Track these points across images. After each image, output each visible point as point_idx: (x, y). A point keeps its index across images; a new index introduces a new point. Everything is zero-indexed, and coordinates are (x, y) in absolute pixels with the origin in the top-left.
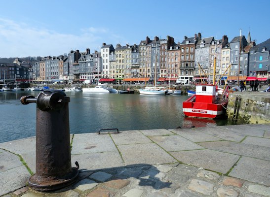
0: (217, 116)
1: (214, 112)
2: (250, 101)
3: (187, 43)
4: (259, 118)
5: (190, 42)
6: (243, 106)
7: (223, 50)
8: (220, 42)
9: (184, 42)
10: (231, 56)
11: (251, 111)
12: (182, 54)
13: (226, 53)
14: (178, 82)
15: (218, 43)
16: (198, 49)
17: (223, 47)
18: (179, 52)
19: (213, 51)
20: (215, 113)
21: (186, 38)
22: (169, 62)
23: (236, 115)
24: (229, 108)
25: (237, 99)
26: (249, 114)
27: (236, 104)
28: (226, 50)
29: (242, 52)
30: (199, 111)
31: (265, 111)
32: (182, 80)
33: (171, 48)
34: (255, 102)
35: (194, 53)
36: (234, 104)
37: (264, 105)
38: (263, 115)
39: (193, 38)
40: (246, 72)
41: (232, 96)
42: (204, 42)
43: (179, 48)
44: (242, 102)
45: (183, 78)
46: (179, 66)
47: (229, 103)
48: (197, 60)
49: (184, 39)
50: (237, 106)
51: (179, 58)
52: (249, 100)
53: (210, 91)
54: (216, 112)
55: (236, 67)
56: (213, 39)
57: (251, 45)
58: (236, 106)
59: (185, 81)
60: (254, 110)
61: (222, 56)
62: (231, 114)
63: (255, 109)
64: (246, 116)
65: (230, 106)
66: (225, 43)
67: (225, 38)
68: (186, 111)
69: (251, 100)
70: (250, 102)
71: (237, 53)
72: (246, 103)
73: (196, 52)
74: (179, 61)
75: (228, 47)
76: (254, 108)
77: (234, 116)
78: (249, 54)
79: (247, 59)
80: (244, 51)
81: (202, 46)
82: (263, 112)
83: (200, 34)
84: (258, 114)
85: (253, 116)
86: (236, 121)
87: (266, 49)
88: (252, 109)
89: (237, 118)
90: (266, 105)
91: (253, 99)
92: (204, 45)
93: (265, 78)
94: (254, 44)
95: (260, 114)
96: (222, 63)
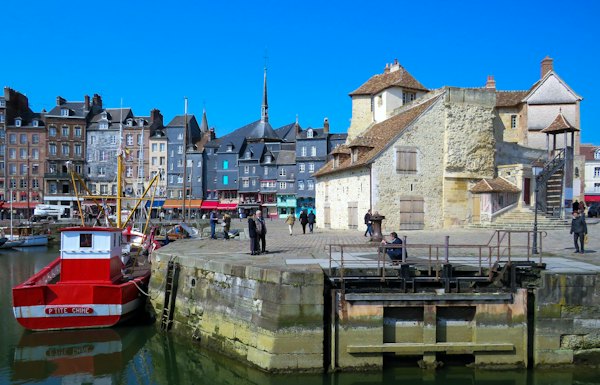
0: (122, 316)
1: (113, 306)
2: (199, 272)
3: (65, 114)
4: (220, 317)
5: (71, 113)
6: (185, 286)
7: (151, 142)
8: (145, 123)
9: (56, 111)
10: (169, 155)
11: (202, 300)
12: (51, 141)
13: (158, 150)
14: (38, 211)
15: (141, 124)
16: (93, 133)
17: (152, 135)
18: (42, 136)
19: (129, 142)
20: (116, 310)
21: (62, 101)
22: (14, 157)
23: (168, 310)
24: (153, 291)
25: (170, 268)
26: (200, 308)
27: (169, 280)
28: (158, 142)
29: (191, 150)
30: (69, 310)
31: (233, 298)
32: (53, 207)
33: (18, 123)
34: (211, 275)
35: (83, 142)
36: (164, 280)
37: (230, 282)
38: (228, 310)
39: (81, 105)
40: (198, 191)
41: (158, 259)
42: (109, 117)
43: (41, 124)
44: (181, 274)
45: (54, 203)
46: (42, 172)
47: (153, 276)
48: (92, 160)
49: (56, 104)
50: (172, 287)
51: (43, 151)
52: (197, 270)
53: (102, 246)
54: (120, 306)
55: (180, 180)
56: (130, 115)
57: (207, 136)
58: (169, 287)
59: (61, 209)
60: (209, 296)
61: (151, 155)
62: (158, 306)
63: (212, 293)
64: (193, 311)
65: (155, 287)
66: (156, 126)
67: (157, 114)
68: (25, 315)
69: (203, 271)
70: (200, 274)
71: (181, 150)
72: (191, 278)
73: (89, 139)
74: (44, 159)
75: (163, 135)
76: (208, 291)
77: (165, 312)
78: (204, 154)
79: (200, 165)
80: (195, 148)
81: (103, 127)
82: (230, 301)
83: (98, 98)
84: (218, 308)
85: (208, 311)
86: (171, 324)
87: (233, 148)
88: (205, 295)
89: (171, 318)
90: (234, 281)
91: (207, 267)
92: (110, 125)
93: (234, 205)
94: (213, 135)
95: (223, 307)
96: (150, 171)
